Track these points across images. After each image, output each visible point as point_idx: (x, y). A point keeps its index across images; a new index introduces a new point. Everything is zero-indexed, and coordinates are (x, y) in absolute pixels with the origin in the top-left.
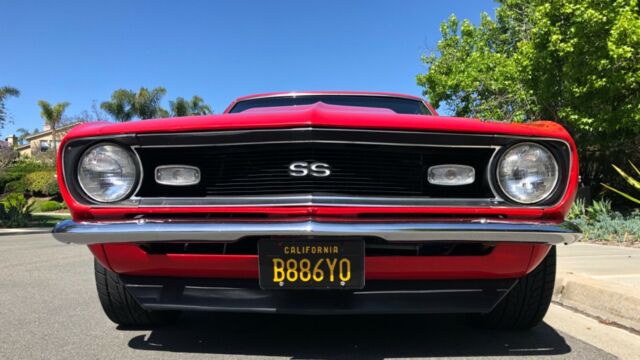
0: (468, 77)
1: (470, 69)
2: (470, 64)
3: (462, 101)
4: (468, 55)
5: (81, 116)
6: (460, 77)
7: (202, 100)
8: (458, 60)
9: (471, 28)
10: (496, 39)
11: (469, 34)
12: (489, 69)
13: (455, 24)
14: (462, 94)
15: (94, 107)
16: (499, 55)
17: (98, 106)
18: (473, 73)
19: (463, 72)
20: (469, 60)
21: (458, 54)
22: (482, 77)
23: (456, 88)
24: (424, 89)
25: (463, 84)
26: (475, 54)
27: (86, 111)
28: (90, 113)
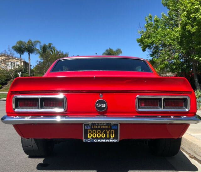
0: (156, 39)
1: (157, 36)
2: (157, 33)
3: (155, 48)
4: (157, 30)
5: (4, 52)
6: (154, 39)
7: (52, 44)
8: (153, 32)
9: (158, 19)
10: (168, 23)
11: (157, 21)
12: (165, 35)
13: (151, 17)
14: (155, 45)
15: (9, 48)
16: (169, 30)
17: (11, 48)
18: (159, 37)
19: (155, 37)
20: (157, 32)
21: (153, 29)
22: (162, 39)
23: (152, 43)
24: (140, 43)
25: (155, 42)
26: (160, 29)
27: (5, 50)
28: (7, 51)
